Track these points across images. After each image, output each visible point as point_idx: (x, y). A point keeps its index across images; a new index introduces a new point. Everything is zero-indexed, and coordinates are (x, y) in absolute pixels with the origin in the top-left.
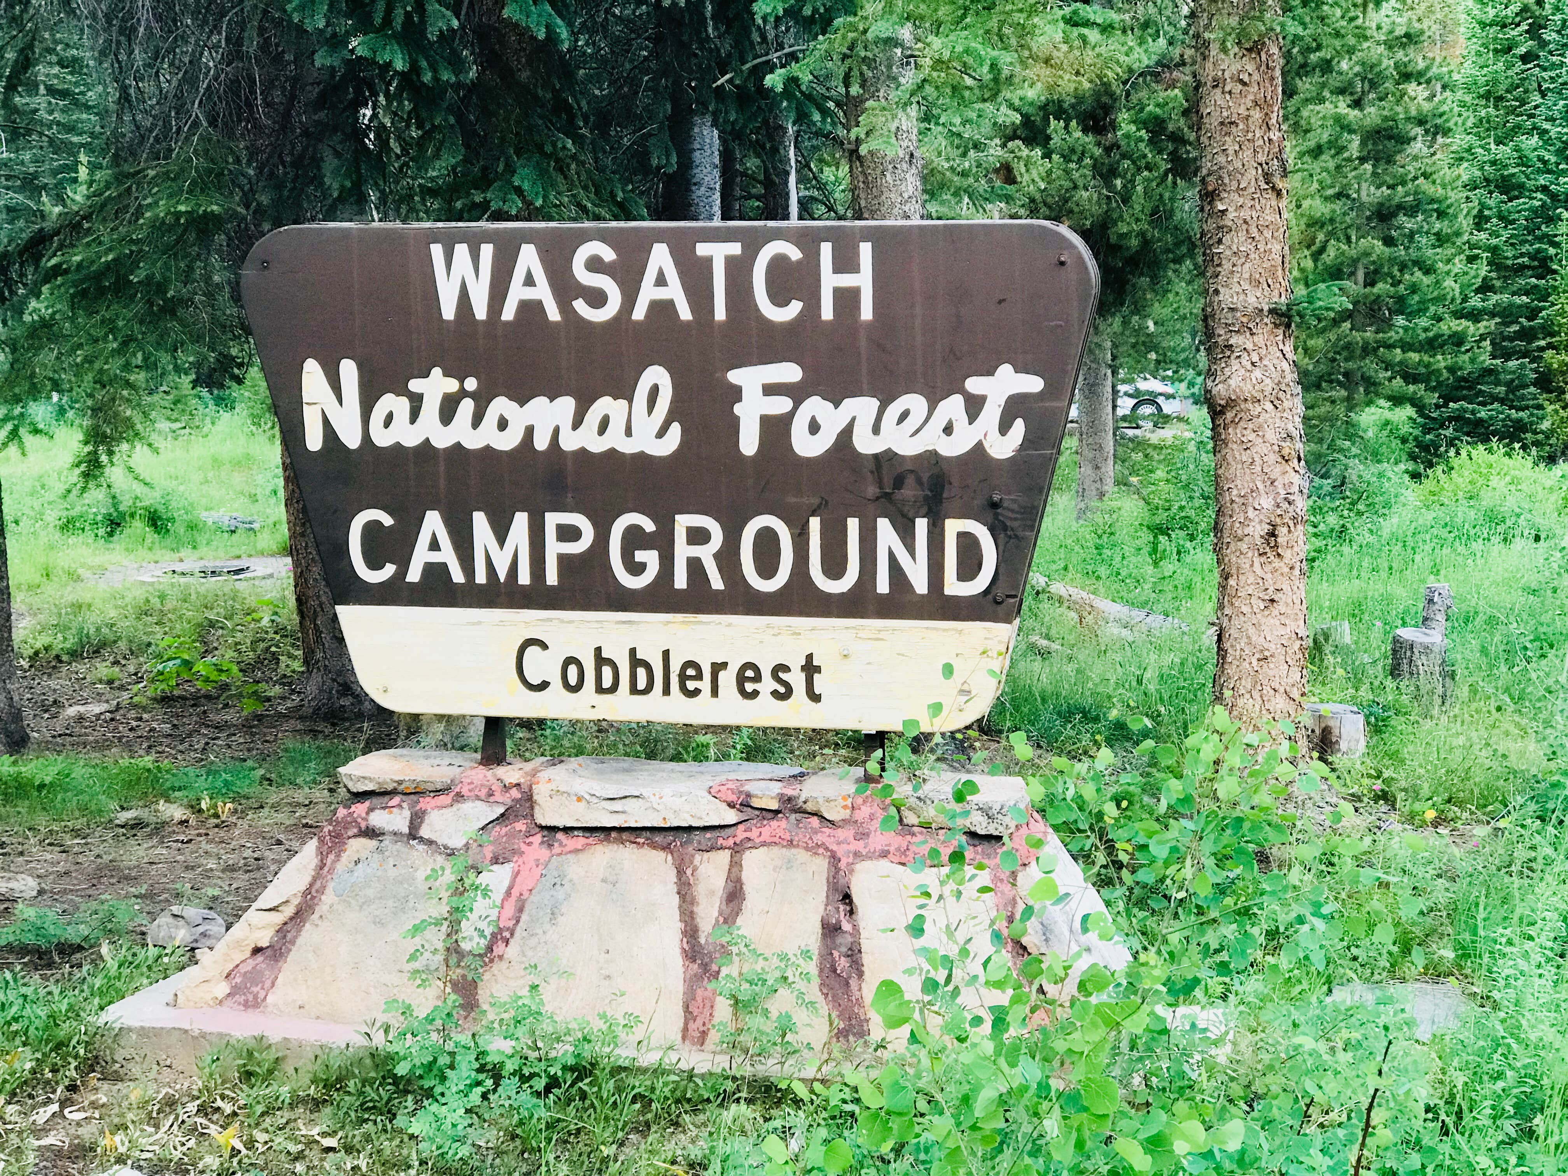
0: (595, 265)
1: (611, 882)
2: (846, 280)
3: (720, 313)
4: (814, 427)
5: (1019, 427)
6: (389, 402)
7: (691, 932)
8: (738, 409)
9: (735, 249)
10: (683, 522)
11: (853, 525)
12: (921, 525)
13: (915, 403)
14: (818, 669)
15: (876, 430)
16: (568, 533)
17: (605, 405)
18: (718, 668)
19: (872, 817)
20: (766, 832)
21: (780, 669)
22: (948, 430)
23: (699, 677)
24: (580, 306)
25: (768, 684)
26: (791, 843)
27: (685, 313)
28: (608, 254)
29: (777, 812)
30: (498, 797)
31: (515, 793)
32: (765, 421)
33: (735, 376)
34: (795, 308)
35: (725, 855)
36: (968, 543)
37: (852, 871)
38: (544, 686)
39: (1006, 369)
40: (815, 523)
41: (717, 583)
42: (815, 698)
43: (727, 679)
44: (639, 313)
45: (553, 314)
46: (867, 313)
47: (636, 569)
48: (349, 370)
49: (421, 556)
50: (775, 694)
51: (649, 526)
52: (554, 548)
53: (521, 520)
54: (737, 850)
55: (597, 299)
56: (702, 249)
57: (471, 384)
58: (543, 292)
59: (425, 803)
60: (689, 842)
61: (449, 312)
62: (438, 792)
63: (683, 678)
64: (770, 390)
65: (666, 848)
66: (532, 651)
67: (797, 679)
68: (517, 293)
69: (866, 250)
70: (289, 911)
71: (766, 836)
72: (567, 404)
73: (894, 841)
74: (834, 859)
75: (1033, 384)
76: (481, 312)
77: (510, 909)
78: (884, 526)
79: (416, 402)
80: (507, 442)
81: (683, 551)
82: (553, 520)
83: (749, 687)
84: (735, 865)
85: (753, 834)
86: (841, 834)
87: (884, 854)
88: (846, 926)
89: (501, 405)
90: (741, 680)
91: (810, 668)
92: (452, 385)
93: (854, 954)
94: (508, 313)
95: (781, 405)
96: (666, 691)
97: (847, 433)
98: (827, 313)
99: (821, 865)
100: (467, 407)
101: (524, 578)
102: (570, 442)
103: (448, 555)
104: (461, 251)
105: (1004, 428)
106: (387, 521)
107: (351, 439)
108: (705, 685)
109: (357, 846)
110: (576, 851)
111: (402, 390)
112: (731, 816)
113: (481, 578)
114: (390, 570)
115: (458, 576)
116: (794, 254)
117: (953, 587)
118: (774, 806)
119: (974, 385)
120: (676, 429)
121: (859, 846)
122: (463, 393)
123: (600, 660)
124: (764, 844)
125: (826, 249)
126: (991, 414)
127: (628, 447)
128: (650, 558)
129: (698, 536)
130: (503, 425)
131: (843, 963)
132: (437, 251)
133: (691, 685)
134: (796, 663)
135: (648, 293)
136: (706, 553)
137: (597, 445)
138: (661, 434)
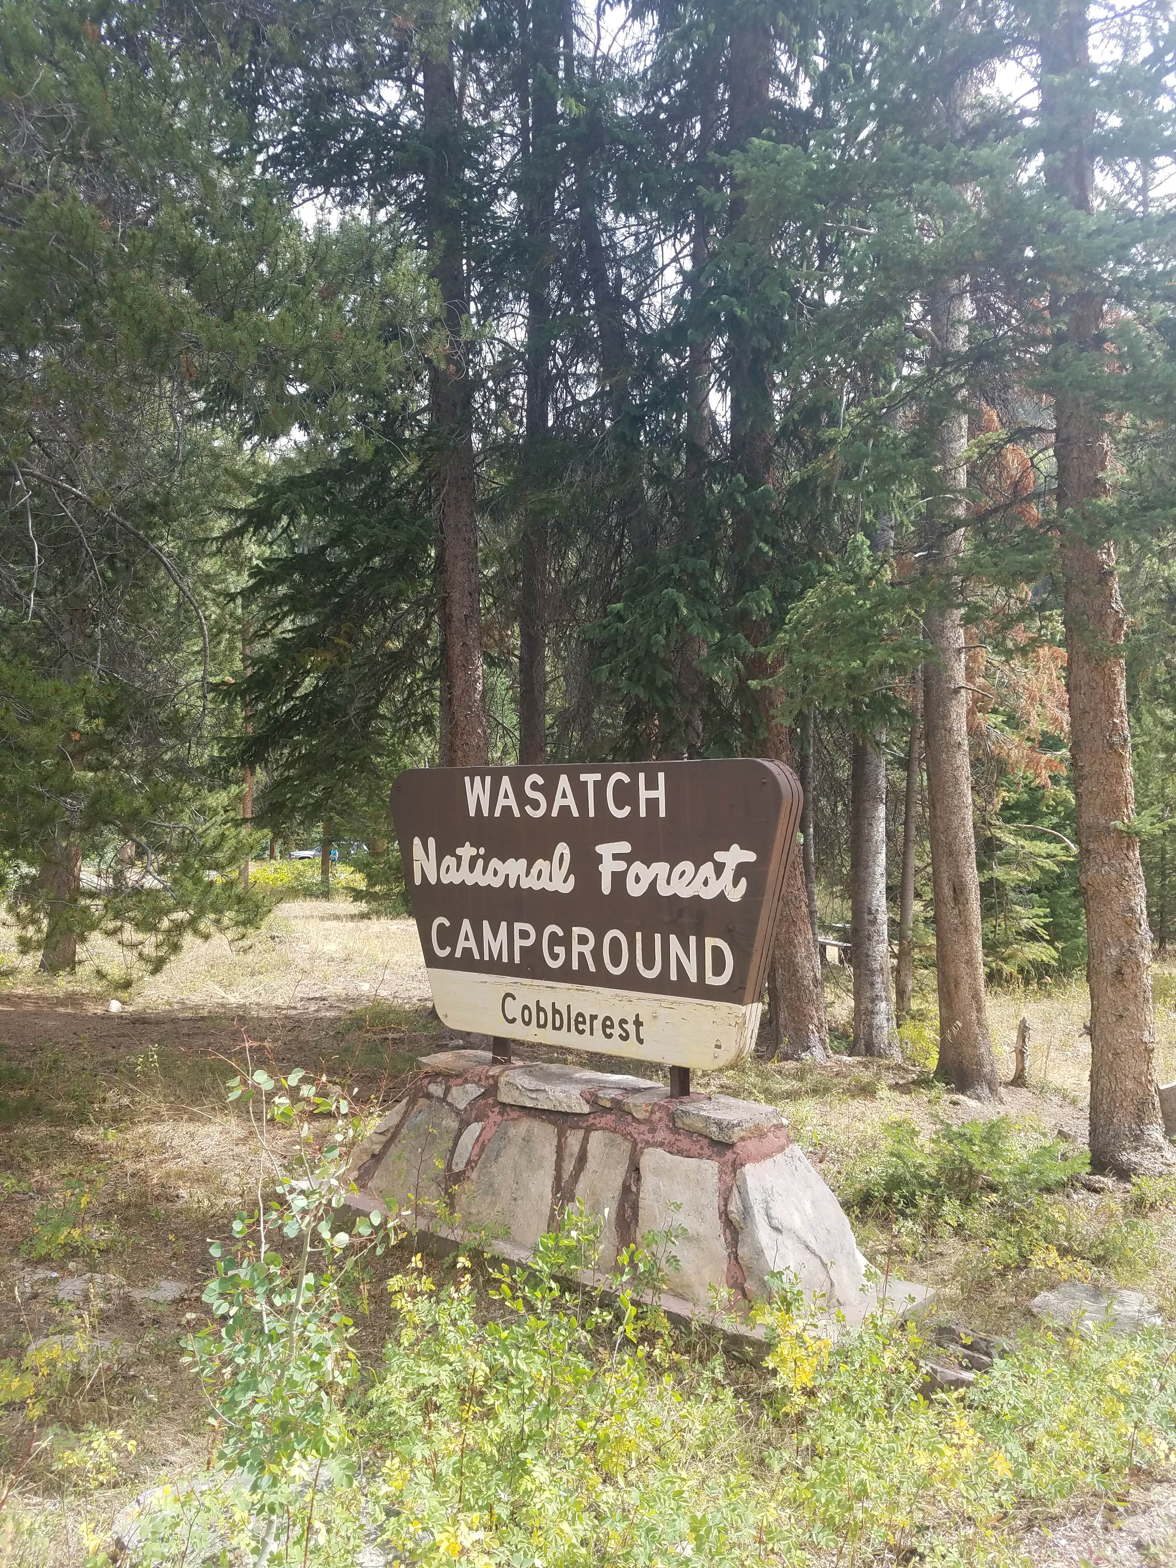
0: (535, 786)
1: (527, 1140)
2: (652, 794)
3: (592, 814)
4: (638, 879)
5: (743, 882)
6: (449, 860)
7: (558, 1178)
8: (600, 868)
9: (598, 777)
10: (576, 931)
11: (658, 937)
12: (693, 940)
13: (687, 866)
14: (641, 1024)
15: (668, 882)
16: (524, 935)
17: (540, 864)
18: (593, 1018)
19: (660, 1119)
20: (604, 1120)
21: (623, 1021)
22: (706, 883)
23: (584, 1023)
24: (528, 809)
25: (617, 1031)
26: (615, 1131)
27: (575, 814)
28: (540, 781)
29: (611, 1109)
30: (483, 1083)
31: (491, 1081)
32: (614, 874)
33: (600, 849)
34: (627, 810)
35: (581, 1133)
36: (717, 952)
37: (642, 1153)
38: (513, 1020)
39: (735, 847)
40: (639, 935)
41: (592, 969)
42: (641, 1041)
43: (597, 1024)
44: (554, 813)
45: (517, 814)
46: (662, 814)
47: (555, 957)
48: (431, 842)
49: (461, 944)
50: (620, 1036)
51: (561, 933)
52: (518, 943)
53: (504, 925)
54: (588, 1130)
55: (536, 805)
56: (583, 777)
57: (482, 851)
58: (512, 802)
59: (453, 1082)
60: (565, 1122)
61: (472, 813)
62: (458, 1076)
63: (577, 1022)
64: (616, 857)
65: (554, 1124)
66: (509, 999)
67: (631, 1028)
68: (501, 802)
69: (661, 776)
70: (389, 1135)
71: (602, 1124)
72: (523, 862)
73: (670, 1137)
74: (635, 1143)
75: (750, 857)
76: (486, 814)
77: (477, 1150)
78: (673, 938)
79: (459, 859)
80: (497, 883)
81: (576, 948)
82: (518, 926)
83: (608, 1031)
84: (585, 1140)
85: (597, 1122)
86: (643, 1128)
87: (661, 1145)
88: (634, 1189)
89: (495, 863)
90: (604, 1026)
91: (638, 1023)
92: (473, 851)
93: (635, 1208)
94: (497, 814)
95: (621, 866)
96: (569, 1030)
97: (653, 884)
98: (643, 813)
99: (627, 1146)
100: (480, 862)
101: (505, 959)
102: (524, 885)
103: (472, 944)
104: (477, 779)
105: (735, 883)
106: (447, 924)
107: (433, 881)
108: (587, 1027)
109: (422, 1102)
110: (513, 1119)
111: (453, 854)
112: (586, 1109)
113: (486, 958)
114: (448, 950)
115: (477, 956)
116: (626, 779)
117: (711, 980)
118: (608, 1105)
119: (719, 856)
120: (572, 878)
121: (648, 1137)
122: (478, 856)
123: (540, 1009)
124: (602, 1128)
125: (642, 776)
126: (728, 874)
127: (550, 888)
128: (560, 950)
129: (583, 940)
130: (496, 873)
131: (629, 1212)
132: (467, 779)
133: (581, 1027)
134: (631, 1019)
135: (559, 802)
136: (587, 949)
137: (537, 887)
138: (565, 881)
